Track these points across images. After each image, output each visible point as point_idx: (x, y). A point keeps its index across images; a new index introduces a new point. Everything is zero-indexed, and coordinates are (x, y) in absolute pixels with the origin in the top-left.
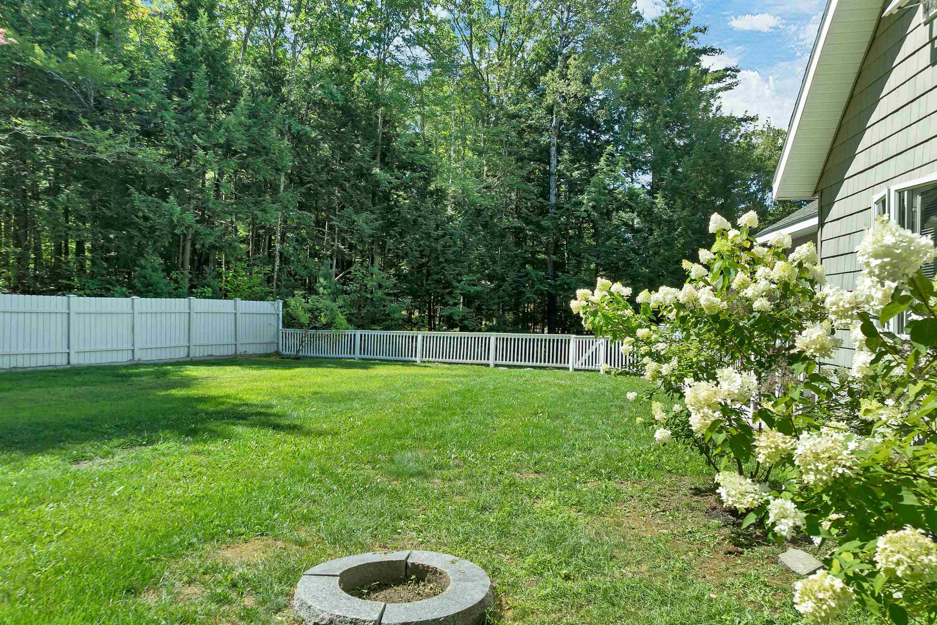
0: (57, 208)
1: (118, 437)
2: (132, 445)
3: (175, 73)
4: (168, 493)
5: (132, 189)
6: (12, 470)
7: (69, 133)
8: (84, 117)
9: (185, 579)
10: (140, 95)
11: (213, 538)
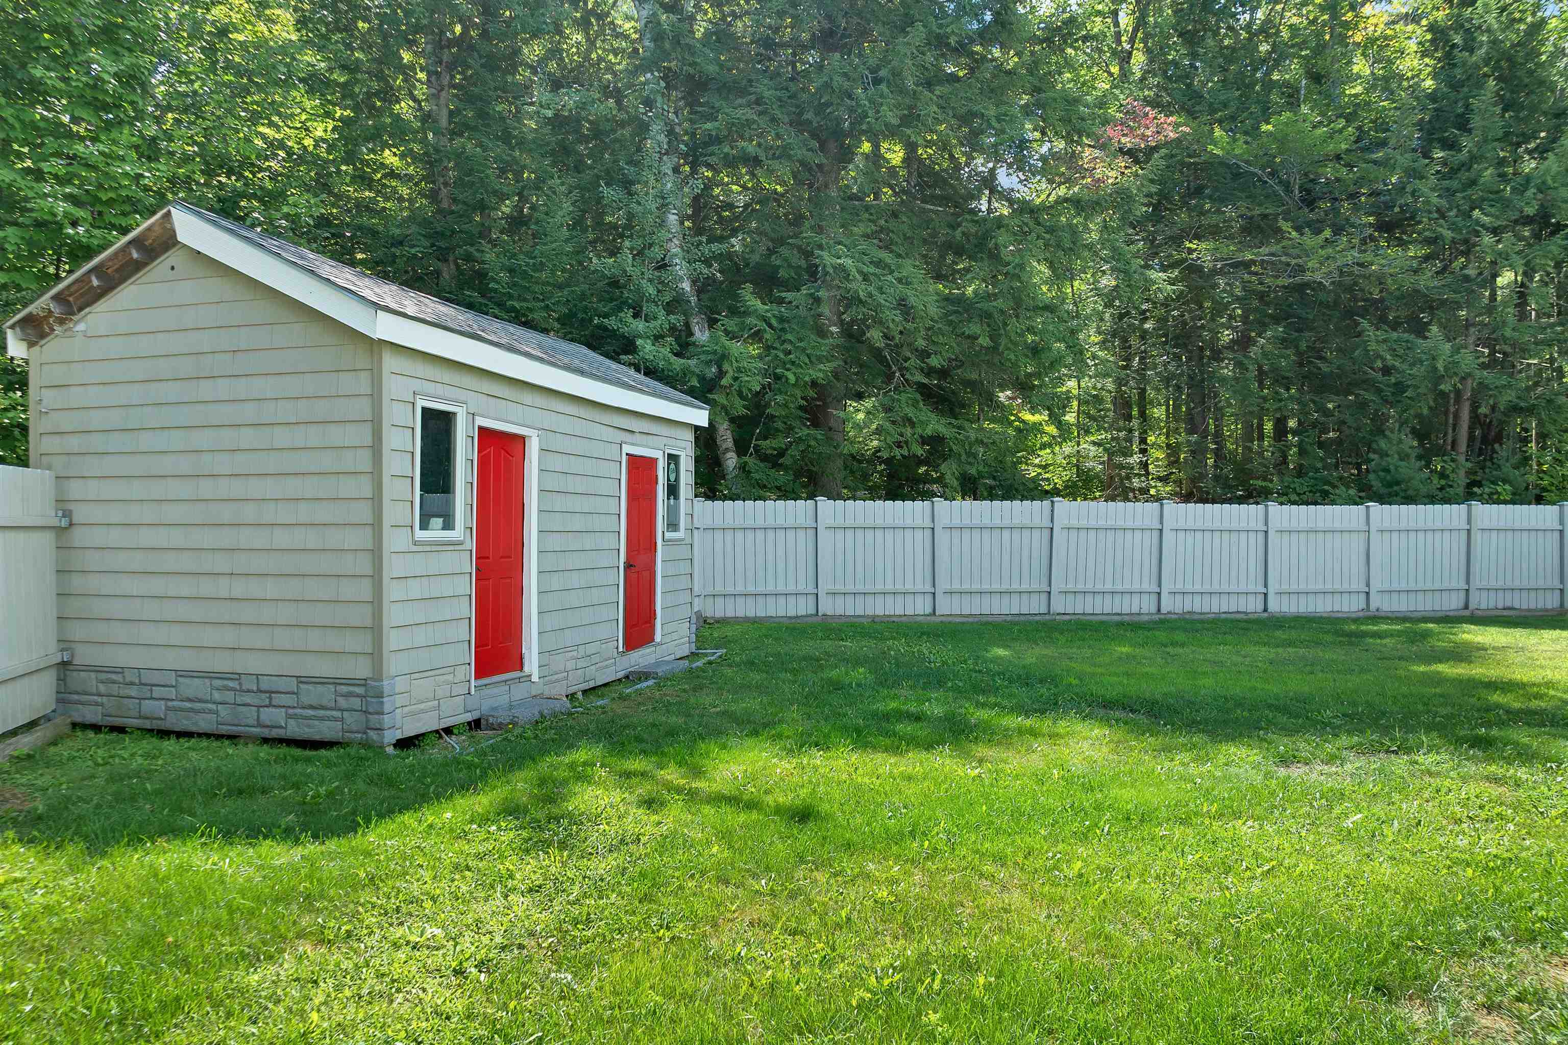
0: (1247, 369)
1: (1350, 733)
2: (1373, 750)
3: (1436, 110)
4: (1442, 840)
5: (1364, 323)
6: (1193, 760)
7: (1264, 250)
8: (1284, 219)
9: (1480, 998)
10: (1375, 162)
11: (1533, 940)
